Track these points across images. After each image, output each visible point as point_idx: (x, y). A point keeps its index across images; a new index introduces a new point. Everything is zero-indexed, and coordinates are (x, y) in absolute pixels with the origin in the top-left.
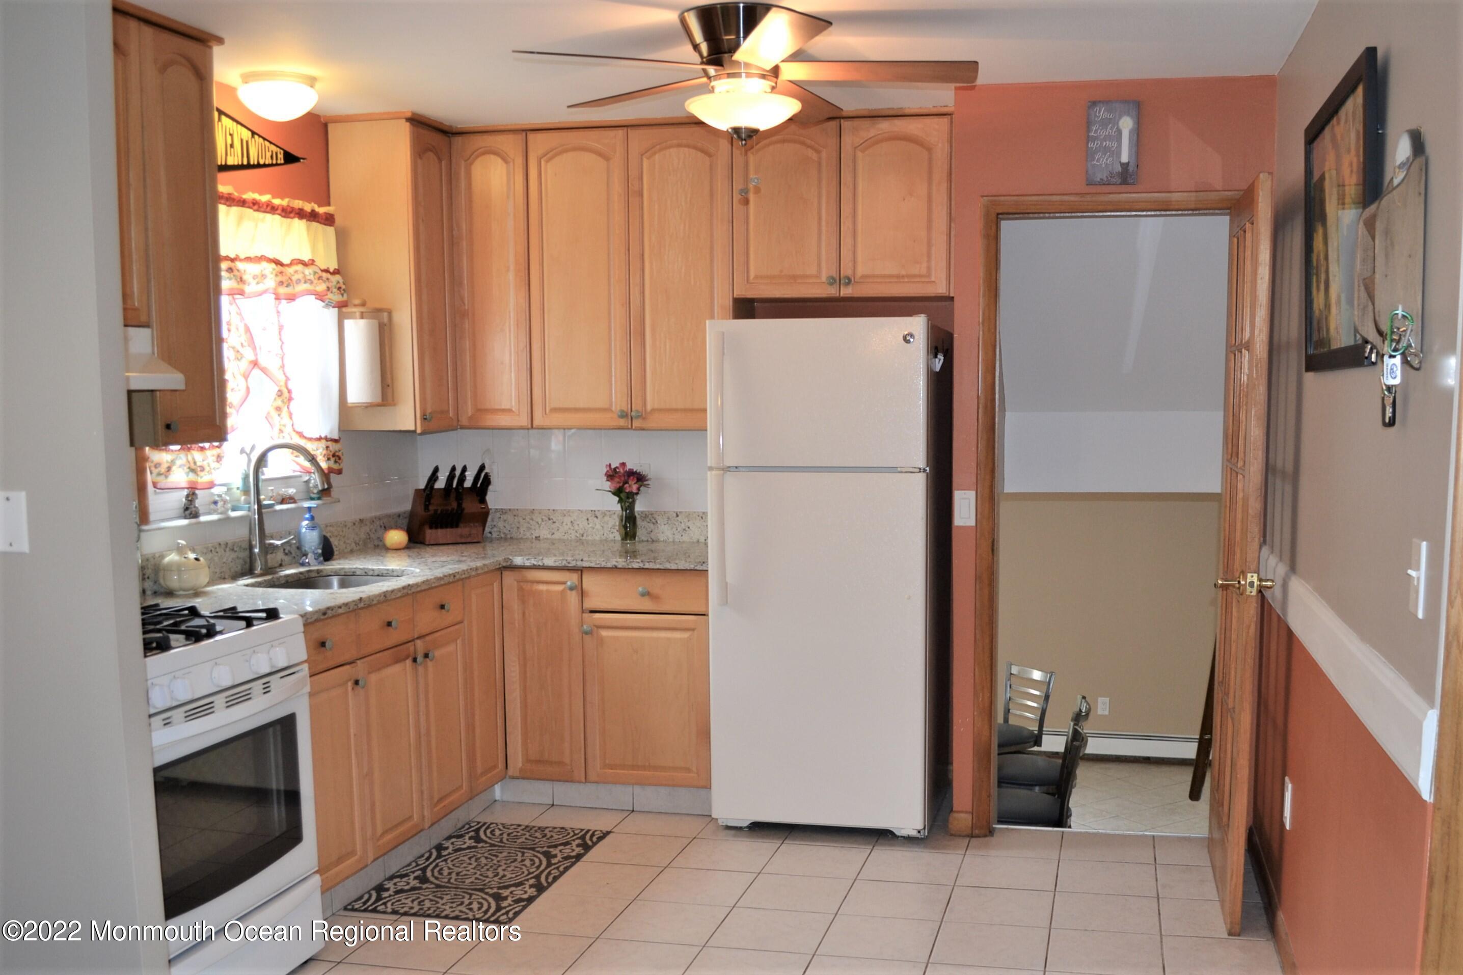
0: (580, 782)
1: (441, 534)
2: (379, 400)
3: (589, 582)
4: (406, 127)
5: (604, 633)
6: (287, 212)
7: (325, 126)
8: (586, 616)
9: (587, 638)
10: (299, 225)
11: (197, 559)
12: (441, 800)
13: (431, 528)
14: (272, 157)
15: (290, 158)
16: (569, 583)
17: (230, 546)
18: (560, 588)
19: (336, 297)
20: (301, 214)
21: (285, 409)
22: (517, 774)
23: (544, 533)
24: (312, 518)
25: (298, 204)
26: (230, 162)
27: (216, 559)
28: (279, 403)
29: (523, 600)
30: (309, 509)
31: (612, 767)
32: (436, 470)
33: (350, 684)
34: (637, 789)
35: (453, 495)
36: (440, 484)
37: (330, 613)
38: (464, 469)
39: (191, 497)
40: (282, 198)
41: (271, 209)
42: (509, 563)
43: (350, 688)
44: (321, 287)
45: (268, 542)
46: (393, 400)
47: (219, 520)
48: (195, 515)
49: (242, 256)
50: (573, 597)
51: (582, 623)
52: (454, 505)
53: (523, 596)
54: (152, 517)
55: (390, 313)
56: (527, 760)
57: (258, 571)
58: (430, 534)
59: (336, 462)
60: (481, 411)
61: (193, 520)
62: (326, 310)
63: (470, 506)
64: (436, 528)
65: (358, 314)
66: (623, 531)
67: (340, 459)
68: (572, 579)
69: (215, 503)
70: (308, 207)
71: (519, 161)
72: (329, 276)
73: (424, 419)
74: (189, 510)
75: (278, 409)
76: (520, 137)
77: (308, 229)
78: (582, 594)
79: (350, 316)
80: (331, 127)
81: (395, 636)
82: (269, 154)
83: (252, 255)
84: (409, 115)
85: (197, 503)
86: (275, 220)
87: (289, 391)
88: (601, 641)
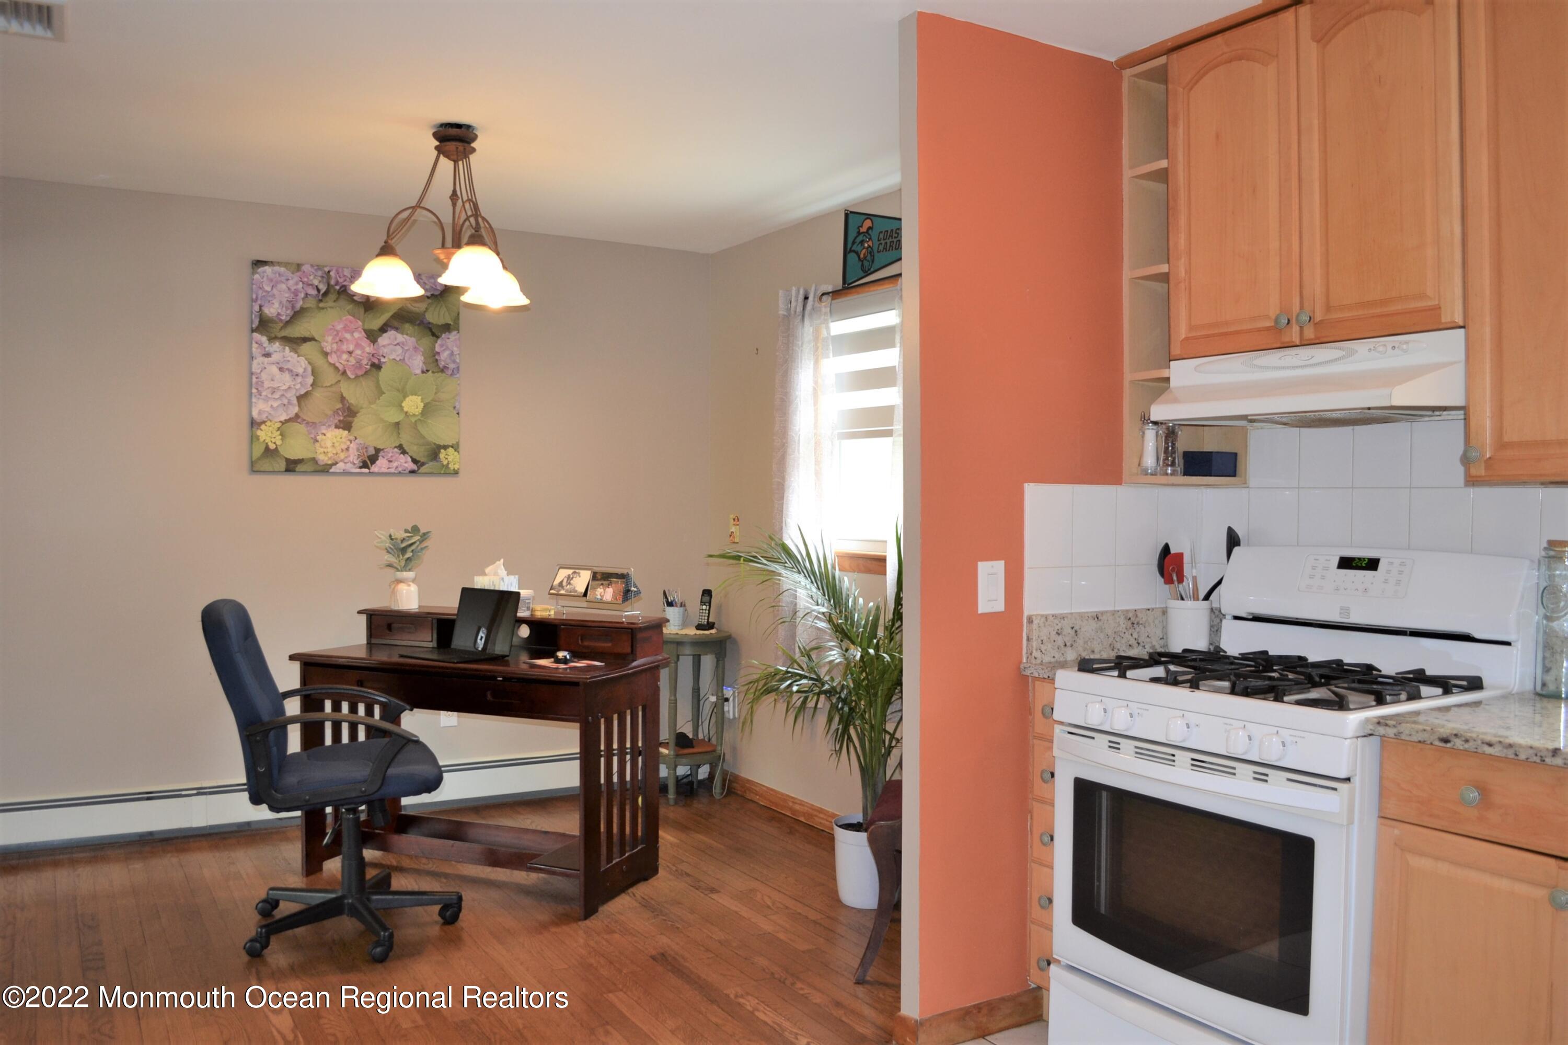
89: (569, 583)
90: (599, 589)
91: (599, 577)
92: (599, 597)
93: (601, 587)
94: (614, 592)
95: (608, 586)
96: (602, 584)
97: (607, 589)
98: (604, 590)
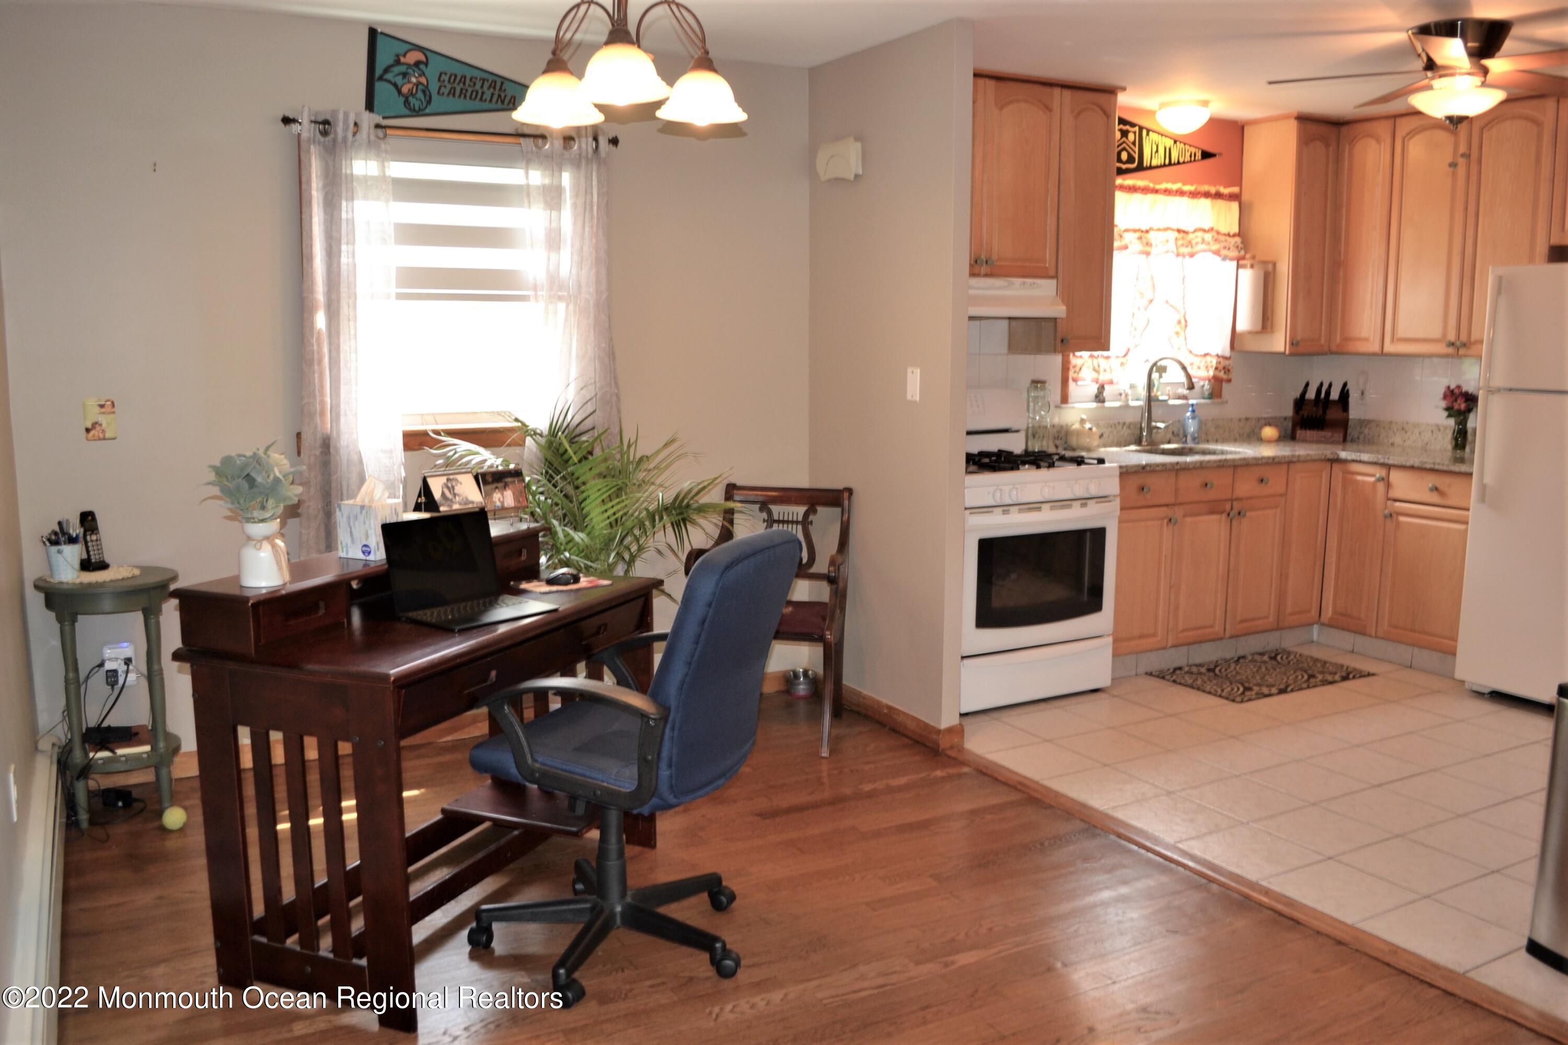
0: (1370, 636)
1: (1309, 433)
2: (1259, 328)
3: (1395, 476)
4: (1293, 125)
5: (1402, 519)
6: (1194, 195)
7: (1243, 128)
8: (1389, 503)
9: (1388, 520)
10: (1206, 203)
11: (1090, 429)
12: (1242, 622)
13: (1301, 428)
14: (1191, 156)
15: (1206, 155)
16: (1378, 475)
17: (1127, 424)
18: (1372, 479)
19: (1234, 253)
20: (1207, 195)
21: (1182, 334)
22: (1326, 621)
23: (1398, 440)
24: (1193, 411)
25: (1206, 188)
26: (1154, 163)
27: (1115, 432)
28: (1178, 328)
29: (1344, 487)
30: (1192, 405)
31: (1395, 627)
32: (1307, 385)
33: (1165, 521)
34: (1416, 650)
35: (1321, 405)
36: (1311, 395)
37: (1148, 468)
38: (1330, 385)
39: (1101, 388)
40: (1192, 185)
41: (1181, 193)
42: (1336, 457)
43: (1165, 523)
44: (1215, 247)
45: (1153, 424)
46: (1272, 328)
47: (1121, 407)
48: (1103, 401)
49: (1155, 228)
50: (1381, 487)
51: (1386, 507)
52: (1321, 412)
53: (1346, 483)
54: (1070, 400)
55: (1274, 264)
56: (1335, 612)
57: (1144, 443)
58: (1300, 433)
59: (1225, 373)
60: (1346, 339)
61: (1100, 404)
62: (1224, 263)
63: (1333, 414)
64: (1306, 429)
65: (1249, 265)
66: (1454, 443)
67: (1229, 370)
68: (1380, 472)
69: (1121, 395)
70: (1213, 190)
71: (1388, 140)
72: (1228, 238)
73: (1292, 344)
74: (1099, 398)
75: (1177, 333)
76: (1391, 122)
77: (1213, 206)
78: (1388, 485)
79: (1244, 267)
80: (1246, 129)
81: (1211, 495)
82: (1188, 155)
83: (1161, 228)
84: (1296, 115)
85: (1105, 394)
86: (1185, 200)
87: (1186, 321)
88: (1398, 524)
89: (455, 495)
90: (495, 495)
91: (490, 480)
92: (498, 504)
93: (497, 491)
94: (514, 494)
95: (505, 488)
96: (497, 488)
97: (505, 493)
98: (502, 494)
